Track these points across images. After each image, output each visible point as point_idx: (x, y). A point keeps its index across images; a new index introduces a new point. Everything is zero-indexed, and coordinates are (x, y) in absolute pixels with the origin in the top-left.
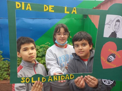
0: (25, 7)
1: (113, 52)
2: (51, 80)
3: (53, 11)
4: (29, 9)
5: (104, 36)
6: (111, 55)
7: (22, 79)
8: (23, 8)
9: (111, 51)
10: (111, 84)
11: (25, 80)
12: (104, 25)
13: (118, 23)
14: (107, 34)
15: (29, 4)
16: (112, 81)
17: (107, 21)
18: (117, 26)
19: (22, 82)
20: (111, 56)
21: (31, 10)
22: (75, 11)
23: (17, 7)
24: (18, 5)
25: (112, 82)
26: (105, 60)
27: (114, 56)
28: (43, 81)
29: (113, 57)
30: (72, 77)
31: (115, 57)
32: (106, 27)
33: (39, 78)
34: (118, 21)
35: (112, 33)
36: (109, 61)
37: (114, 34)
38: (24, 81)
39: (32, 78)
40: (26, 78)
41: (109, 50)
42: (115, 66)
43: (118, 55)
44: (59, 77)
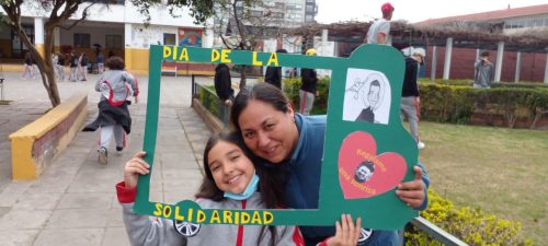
0: (178, 56)
1: (368, 157)
2: (218, 219)
3: (229, 61)
4: (184, 59)
5: (345, 118)
6: (364, 164)
7: (157, 206)
8: (175, 58)
9: (363, 154)
10: (366, 238)
11: (162, 210)
12: (344, 91)
13: (375, 88)
14: (351, 112)
15: (185, 49)
16: (368, 230)
17: (349, 83)
18: (373, 96)
19: (155, 213)
20: (364, 168)
21: (187, 59)
22: (275, 61)
23: (165, 56)
24: (167, 52)
25: (369, 234)
26: (348, 178)
27: (370, 165)
28: (198, 220)
29: (368, 171)
30: (268, 217)
31: (372, 170)
32: (348, 96)
33: (191, 211)
34: (376, 83)
35: (364, 111)
36: (357, 178)
37: (367, 114)
38: (159, 213)
39: (177, 208)
40: (164, 205)
41: (359, 151)
42: (374, 192)
43: (381, 165)
44: (237, 214)
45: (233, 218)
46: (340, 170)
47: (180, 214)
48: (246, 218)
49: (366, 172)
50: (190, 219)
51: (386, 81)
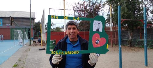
1: (98, 39)
2: (66, 53)
3: (68, 19)
5: (93, 31)
8: (54, 18)
12: (93, 25)
13: (99, 24)
14: (94, 29)
15: (57, 16)
17: (94, 24)
18: (99, 26)
19: (52, 53)
20: (97, 41)
22: (79, 19)
27: (99, 40)
28: (62, 54)
30: (78, 52)
31: (99, 41)
32: (94, 26)
34: (99, 23)
36: (96, 43)
39: (57, 52)
41: (96, 37)
42: (100, 46)
43: (101, 40)
44: (71, 52)
45: (70, 53)
46: (93, 42)
47: (57, 53)
48: (73, 53)
49: (98, 42)
50: (60, 54)
51: (101, 23)
